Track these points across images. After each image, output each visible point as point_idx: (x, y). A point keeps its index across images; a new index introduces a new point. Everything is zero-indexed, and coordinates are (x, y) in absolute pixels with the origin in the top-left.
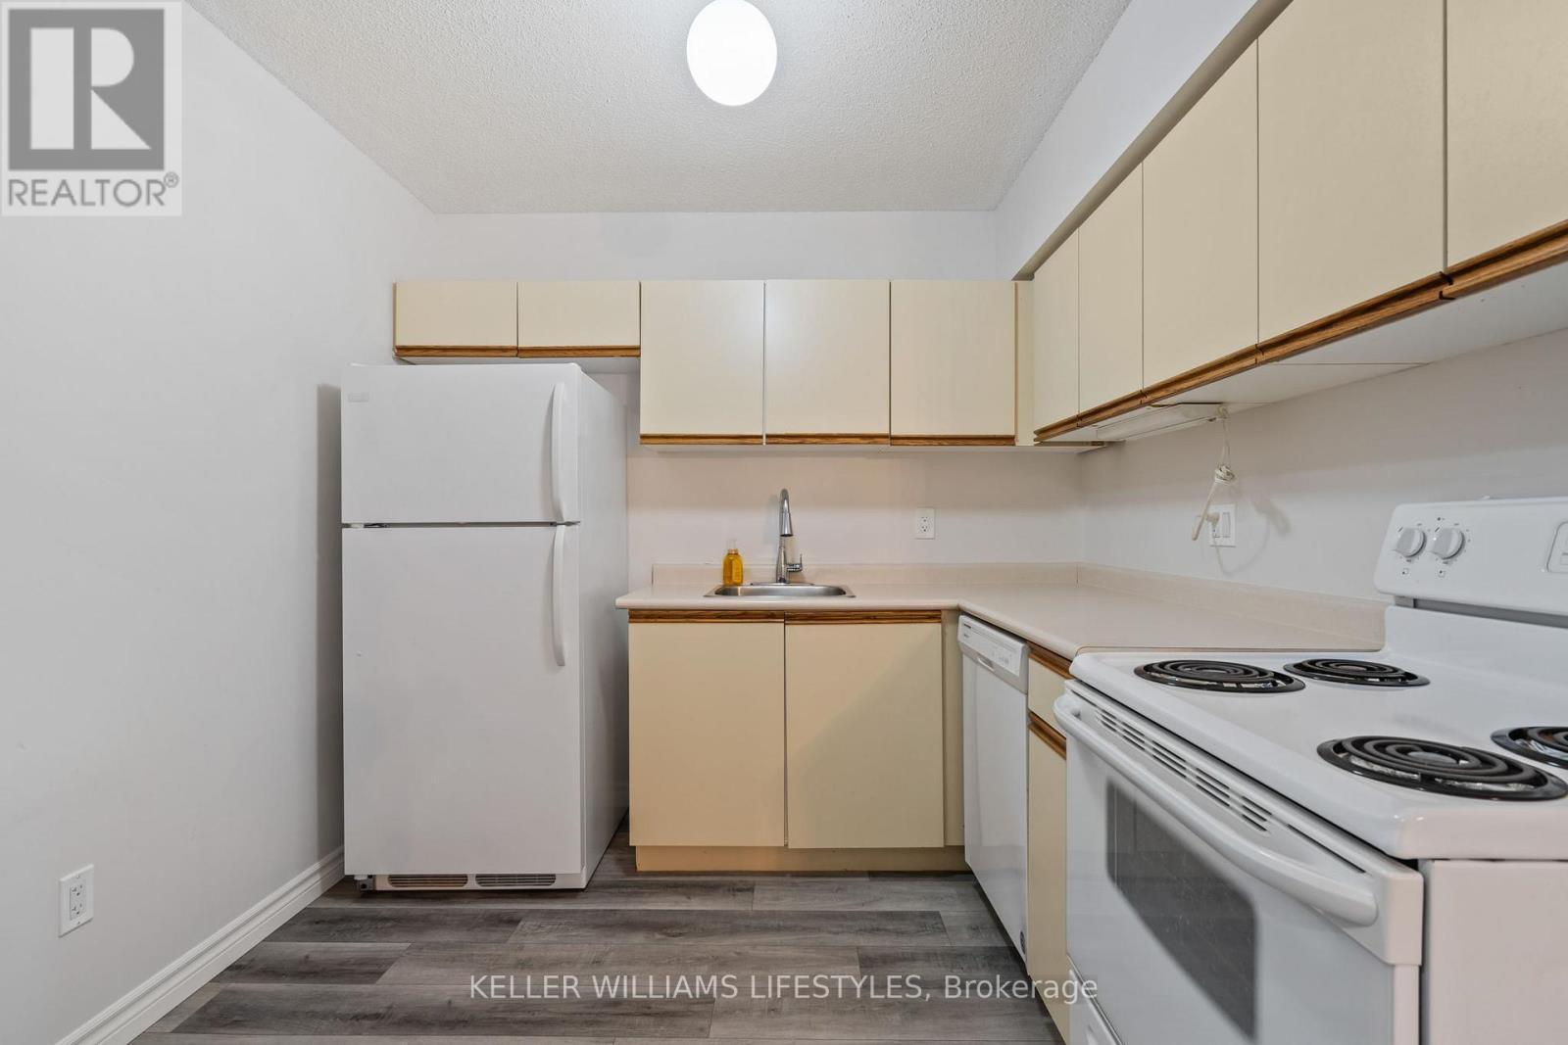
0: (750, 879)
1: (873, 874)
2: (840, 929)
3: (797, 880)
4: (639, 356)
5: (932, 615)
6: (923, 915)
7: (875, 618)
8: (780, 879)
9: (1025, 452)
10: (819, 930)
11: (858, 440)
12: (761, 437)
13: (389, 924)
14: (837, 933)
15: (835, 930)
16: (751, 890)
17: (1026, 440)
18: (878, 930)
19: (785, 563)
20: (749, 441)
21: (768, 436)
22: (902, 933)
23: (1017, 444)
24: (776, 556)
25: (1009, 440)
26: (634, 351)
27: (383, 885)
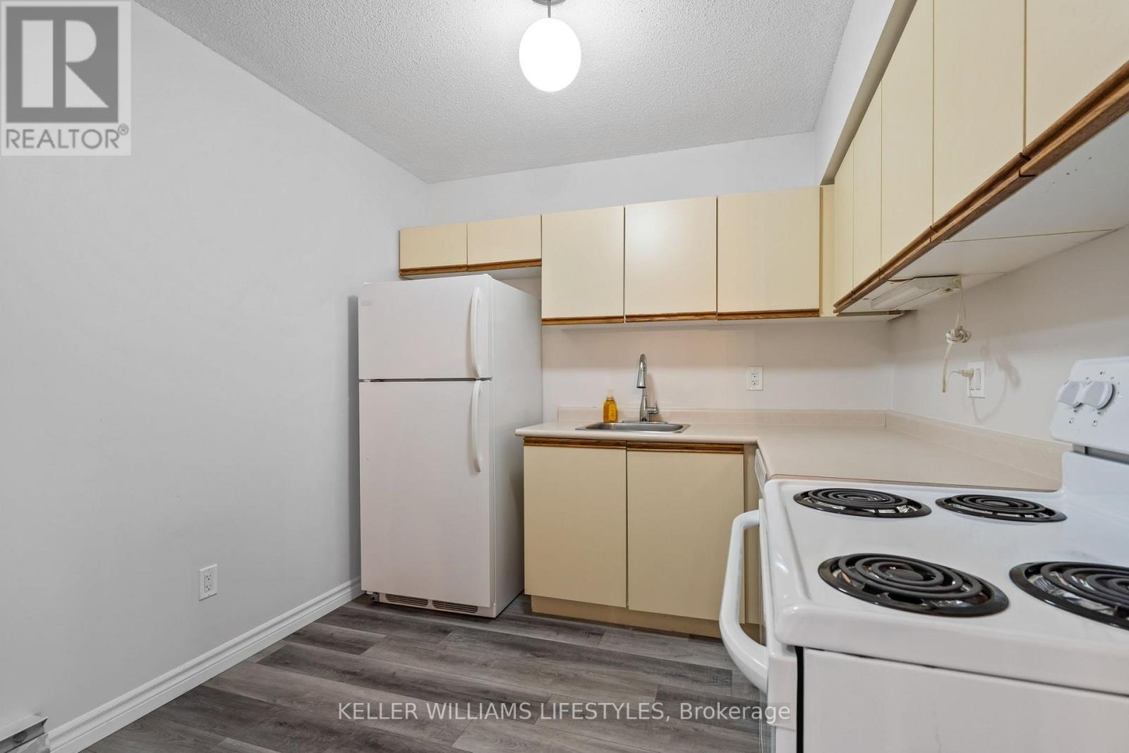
0: (604, 627)
1: (693, 637)
2: (652, 671)
3: (636, 633)
4: (541, 266)
5: (736, 448)
6: (719, 671)
7: (692, 448)
8: (622, 630)
9: (829, 322)
10: (637, 668)
11: (692, 317)
12: (623, 317)
13: (380, 622)
14: (649, 673)
15: (647, 670)
16: (600, 634)
17: (828, 312)
18: (680, 676)
19: (647, 407)
20: (614, 320)
21: (627, 317)
22: (697, 681)
23: (822, 315)
24: (640, 402)
25: (815, 312)
26: (537, 262)
27: (383, 599)
